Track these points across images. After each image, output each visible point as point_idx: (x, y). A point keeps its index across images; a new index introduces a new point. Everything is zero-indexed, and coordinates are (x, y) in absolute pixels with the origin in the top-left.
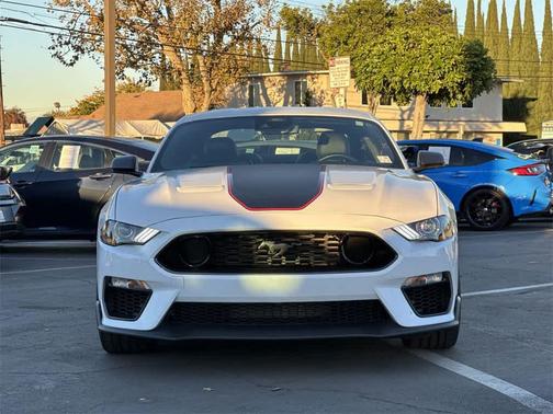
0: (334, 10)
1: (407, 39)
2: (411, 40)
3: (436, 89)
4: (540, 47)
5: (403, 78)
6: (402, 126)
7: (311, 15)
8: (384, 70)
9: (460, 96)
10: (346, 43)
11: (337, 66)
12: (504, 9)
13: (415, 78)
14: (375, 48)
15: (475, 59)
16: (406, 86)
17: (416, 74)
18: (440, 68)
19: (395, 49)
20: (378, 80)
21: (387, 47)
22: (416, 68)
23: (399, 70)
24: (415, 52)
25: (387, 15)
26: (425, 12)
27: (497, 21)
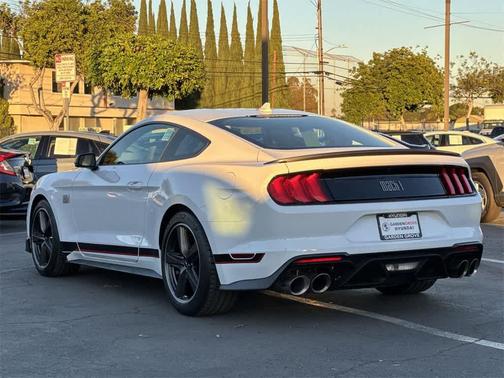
0: (30, 6)
1: (133, 42)
2: (137, 44)
3: (159, 86)
4: (203, 44)
5: (132, 76)
6: (93, 112)
7: (9, 9)
8: (115, 69)
9: (177, 92)
10: (44, 37)
11: (63, 62)
12: (172, 11)
13: (142, 76)
14: (106, 49)
15: (192, 62)
16: (134, 83)
17: (142, 73)
18: (163, 68)
19: (123, 50)
20: (108, 77)
21: (117, 49)
22: (142, 68)
23: (128, 69)
24: (141, 54)
25: (82, 13)
26: (114, 12)
27: (166, 21)
